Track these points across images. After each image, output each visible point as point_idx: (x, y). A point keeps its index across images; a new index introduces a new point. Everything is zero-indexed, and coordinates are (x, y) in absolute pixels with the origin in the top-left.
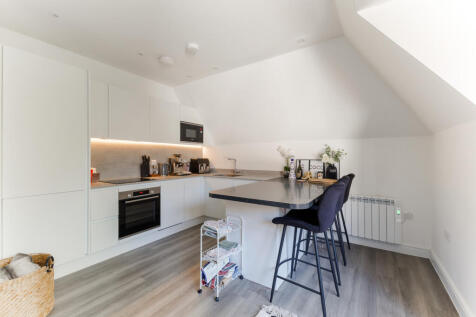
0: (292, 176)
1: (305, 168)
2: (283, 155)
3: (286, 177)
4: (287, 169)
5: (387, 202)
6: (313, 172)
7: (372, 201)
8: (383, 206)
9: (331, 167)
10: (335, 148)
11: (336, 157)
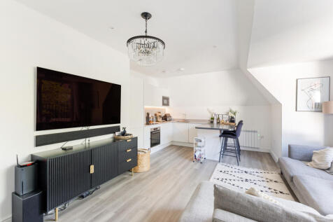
0: (215, 122)
1: (221, 118)
2: (210, 112)
3: (212, 122)
4: (213, 119)
5: (254, 132)
6: (225, 120)
7: (249, 131)
8: (253, 134)
9: (232, 118)
10: (234, 110)
11: (235, 114)
